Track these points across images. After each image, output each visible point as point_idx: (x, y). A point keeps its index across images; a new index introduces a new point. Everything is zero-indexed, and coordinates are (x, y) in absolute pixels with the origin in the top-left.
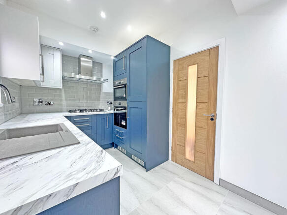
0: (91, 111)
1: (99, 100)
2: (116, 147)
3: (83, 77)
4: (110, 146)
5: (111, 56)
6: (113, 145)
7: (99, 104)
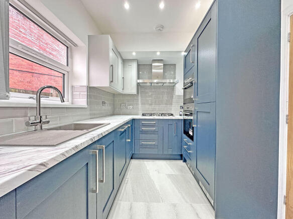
0: (162, 116)
1: (172, 104)
2: (185, 161)
3: (155, 81)
4: (179, 157)
5: (181, 52)
6: (181, 157)
7: (171, 109)
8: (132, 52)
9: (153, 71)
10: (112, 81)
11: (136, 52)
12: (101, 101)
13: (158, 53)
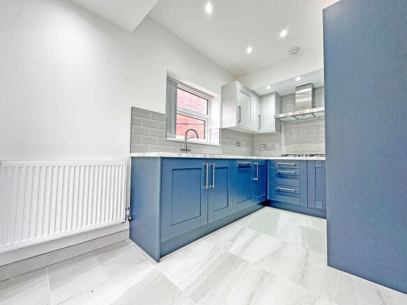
8: (265, 87)
9: (297, 101)
10: (239, 121)
11: (270, 85)
12: (235, 142)
13: (298, 79)
